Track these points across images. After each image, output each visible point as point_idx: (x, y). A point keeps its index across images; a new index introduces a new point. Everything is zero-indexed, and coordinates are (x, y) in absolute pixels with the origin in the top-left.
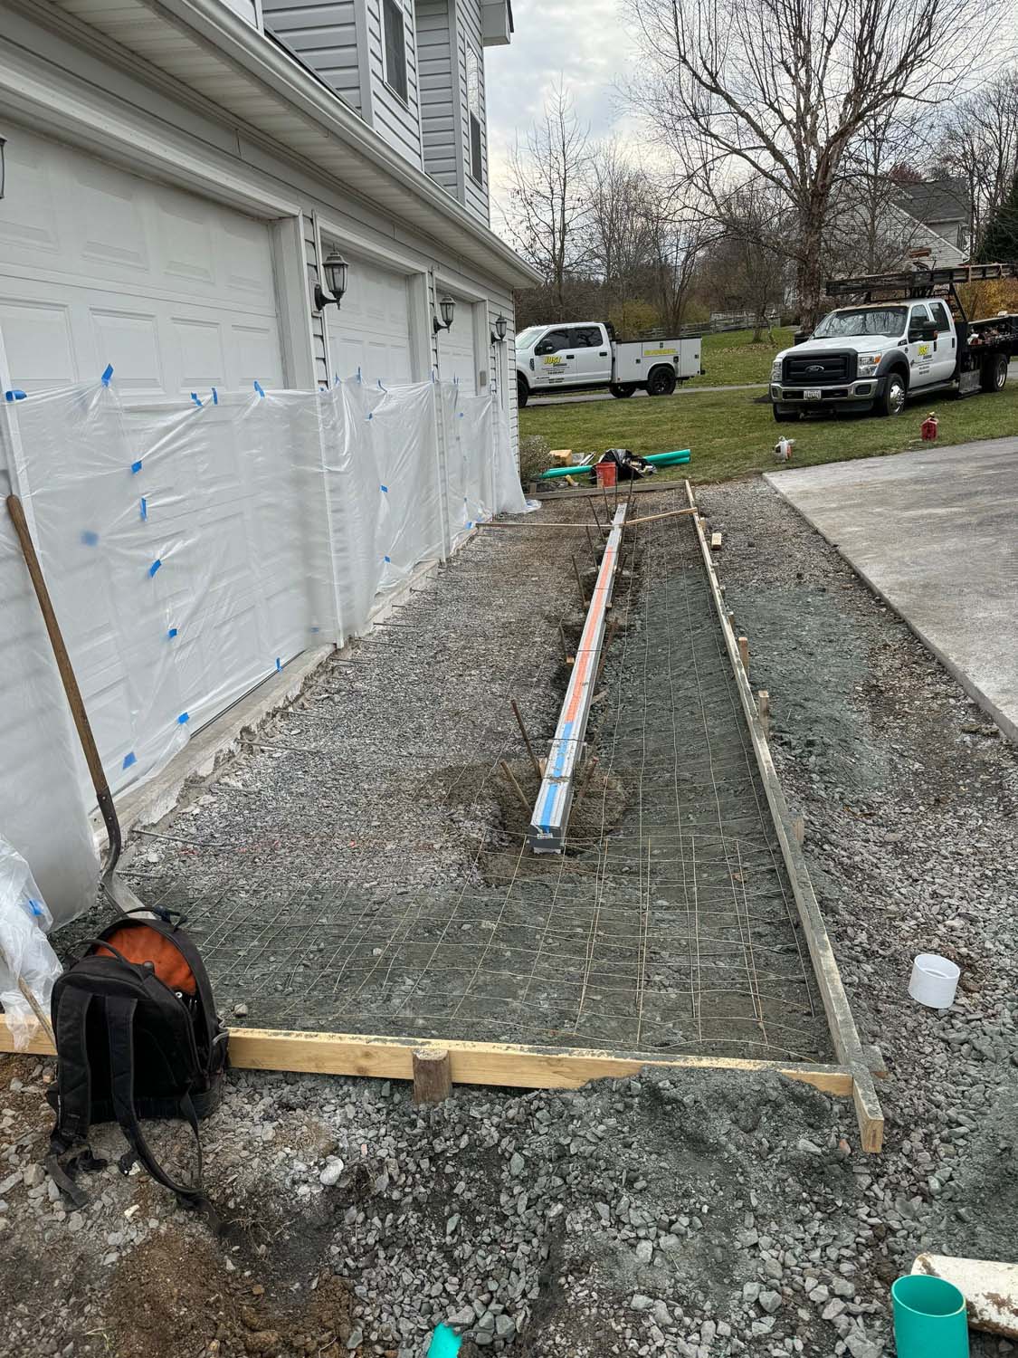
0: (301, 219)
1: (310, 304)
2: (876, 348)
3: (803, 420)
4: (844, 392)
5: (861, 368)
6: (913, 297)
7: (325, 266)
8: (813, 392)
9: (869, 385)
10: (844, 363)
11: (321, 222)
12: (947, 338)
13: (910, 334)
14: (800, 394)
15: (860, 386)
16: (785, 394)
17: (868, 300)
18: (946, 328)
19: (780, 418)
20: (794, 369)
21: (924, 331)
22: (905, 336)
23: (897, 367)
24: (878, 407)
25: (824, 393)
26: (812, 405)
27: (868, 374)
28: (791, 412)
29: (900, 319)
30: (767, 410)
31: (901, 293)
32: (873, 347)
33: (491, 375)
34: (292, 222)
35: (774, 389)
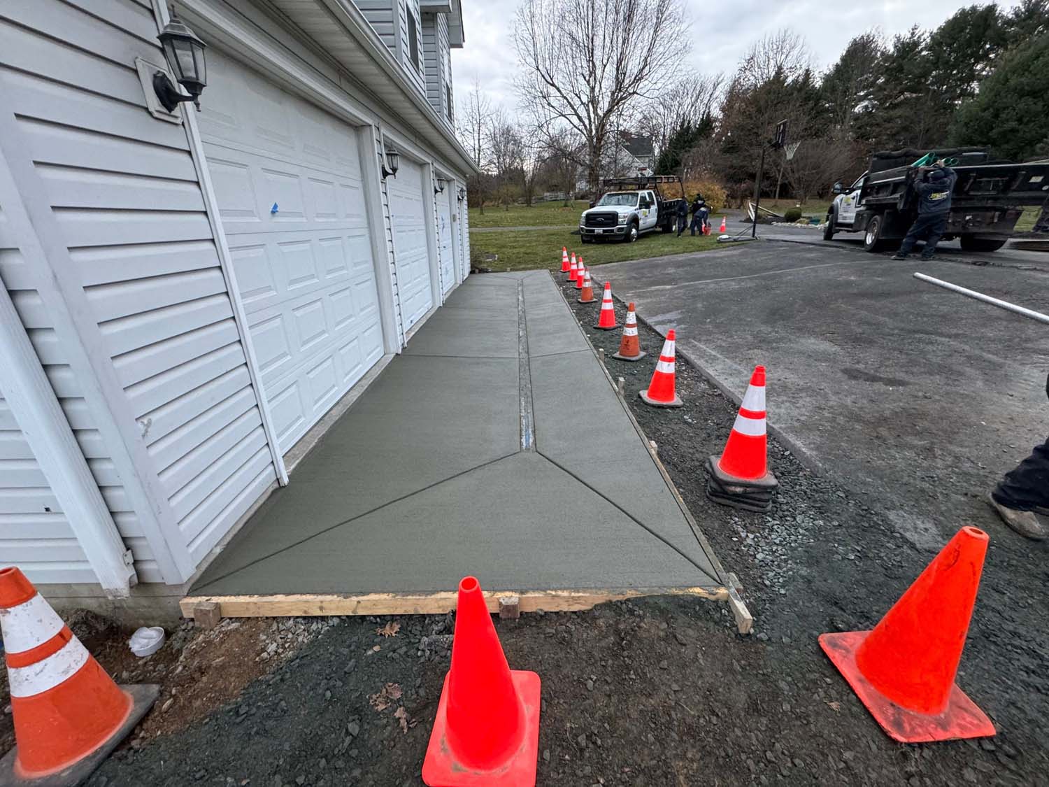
0: (373, 127)
1: (380, 176)
2: (626, 211)
3: (593, 243)
4: (612, 231)
5: (620, 220)
6: (639, 189)
7: (387, 154)
8: (599, 231)
9: (623, 228)
10: (613, 218)
11: (383, 130)
12: (654, 208)
13: (640, 205)
14: (593, 231)
15: (619, 228)
16: (587, 231)
17: (620, 189)
18: (653, 203)
19: (584, 242)
20: (591, 219)
21: (645, 204)
22: (637, 206)
23: (634, 220)
24: (627, 238)
25: (604, 231)
26: (599, 236)
27: (623, 222)
28: (589, 239)
29: (635, 199)
30: (578, 238)
31: (634, 187)
32: (624, 211)
33: (458, 216)
34: (368, 128)
35: (582, 228)
